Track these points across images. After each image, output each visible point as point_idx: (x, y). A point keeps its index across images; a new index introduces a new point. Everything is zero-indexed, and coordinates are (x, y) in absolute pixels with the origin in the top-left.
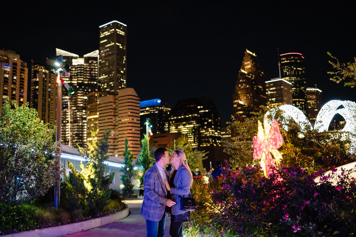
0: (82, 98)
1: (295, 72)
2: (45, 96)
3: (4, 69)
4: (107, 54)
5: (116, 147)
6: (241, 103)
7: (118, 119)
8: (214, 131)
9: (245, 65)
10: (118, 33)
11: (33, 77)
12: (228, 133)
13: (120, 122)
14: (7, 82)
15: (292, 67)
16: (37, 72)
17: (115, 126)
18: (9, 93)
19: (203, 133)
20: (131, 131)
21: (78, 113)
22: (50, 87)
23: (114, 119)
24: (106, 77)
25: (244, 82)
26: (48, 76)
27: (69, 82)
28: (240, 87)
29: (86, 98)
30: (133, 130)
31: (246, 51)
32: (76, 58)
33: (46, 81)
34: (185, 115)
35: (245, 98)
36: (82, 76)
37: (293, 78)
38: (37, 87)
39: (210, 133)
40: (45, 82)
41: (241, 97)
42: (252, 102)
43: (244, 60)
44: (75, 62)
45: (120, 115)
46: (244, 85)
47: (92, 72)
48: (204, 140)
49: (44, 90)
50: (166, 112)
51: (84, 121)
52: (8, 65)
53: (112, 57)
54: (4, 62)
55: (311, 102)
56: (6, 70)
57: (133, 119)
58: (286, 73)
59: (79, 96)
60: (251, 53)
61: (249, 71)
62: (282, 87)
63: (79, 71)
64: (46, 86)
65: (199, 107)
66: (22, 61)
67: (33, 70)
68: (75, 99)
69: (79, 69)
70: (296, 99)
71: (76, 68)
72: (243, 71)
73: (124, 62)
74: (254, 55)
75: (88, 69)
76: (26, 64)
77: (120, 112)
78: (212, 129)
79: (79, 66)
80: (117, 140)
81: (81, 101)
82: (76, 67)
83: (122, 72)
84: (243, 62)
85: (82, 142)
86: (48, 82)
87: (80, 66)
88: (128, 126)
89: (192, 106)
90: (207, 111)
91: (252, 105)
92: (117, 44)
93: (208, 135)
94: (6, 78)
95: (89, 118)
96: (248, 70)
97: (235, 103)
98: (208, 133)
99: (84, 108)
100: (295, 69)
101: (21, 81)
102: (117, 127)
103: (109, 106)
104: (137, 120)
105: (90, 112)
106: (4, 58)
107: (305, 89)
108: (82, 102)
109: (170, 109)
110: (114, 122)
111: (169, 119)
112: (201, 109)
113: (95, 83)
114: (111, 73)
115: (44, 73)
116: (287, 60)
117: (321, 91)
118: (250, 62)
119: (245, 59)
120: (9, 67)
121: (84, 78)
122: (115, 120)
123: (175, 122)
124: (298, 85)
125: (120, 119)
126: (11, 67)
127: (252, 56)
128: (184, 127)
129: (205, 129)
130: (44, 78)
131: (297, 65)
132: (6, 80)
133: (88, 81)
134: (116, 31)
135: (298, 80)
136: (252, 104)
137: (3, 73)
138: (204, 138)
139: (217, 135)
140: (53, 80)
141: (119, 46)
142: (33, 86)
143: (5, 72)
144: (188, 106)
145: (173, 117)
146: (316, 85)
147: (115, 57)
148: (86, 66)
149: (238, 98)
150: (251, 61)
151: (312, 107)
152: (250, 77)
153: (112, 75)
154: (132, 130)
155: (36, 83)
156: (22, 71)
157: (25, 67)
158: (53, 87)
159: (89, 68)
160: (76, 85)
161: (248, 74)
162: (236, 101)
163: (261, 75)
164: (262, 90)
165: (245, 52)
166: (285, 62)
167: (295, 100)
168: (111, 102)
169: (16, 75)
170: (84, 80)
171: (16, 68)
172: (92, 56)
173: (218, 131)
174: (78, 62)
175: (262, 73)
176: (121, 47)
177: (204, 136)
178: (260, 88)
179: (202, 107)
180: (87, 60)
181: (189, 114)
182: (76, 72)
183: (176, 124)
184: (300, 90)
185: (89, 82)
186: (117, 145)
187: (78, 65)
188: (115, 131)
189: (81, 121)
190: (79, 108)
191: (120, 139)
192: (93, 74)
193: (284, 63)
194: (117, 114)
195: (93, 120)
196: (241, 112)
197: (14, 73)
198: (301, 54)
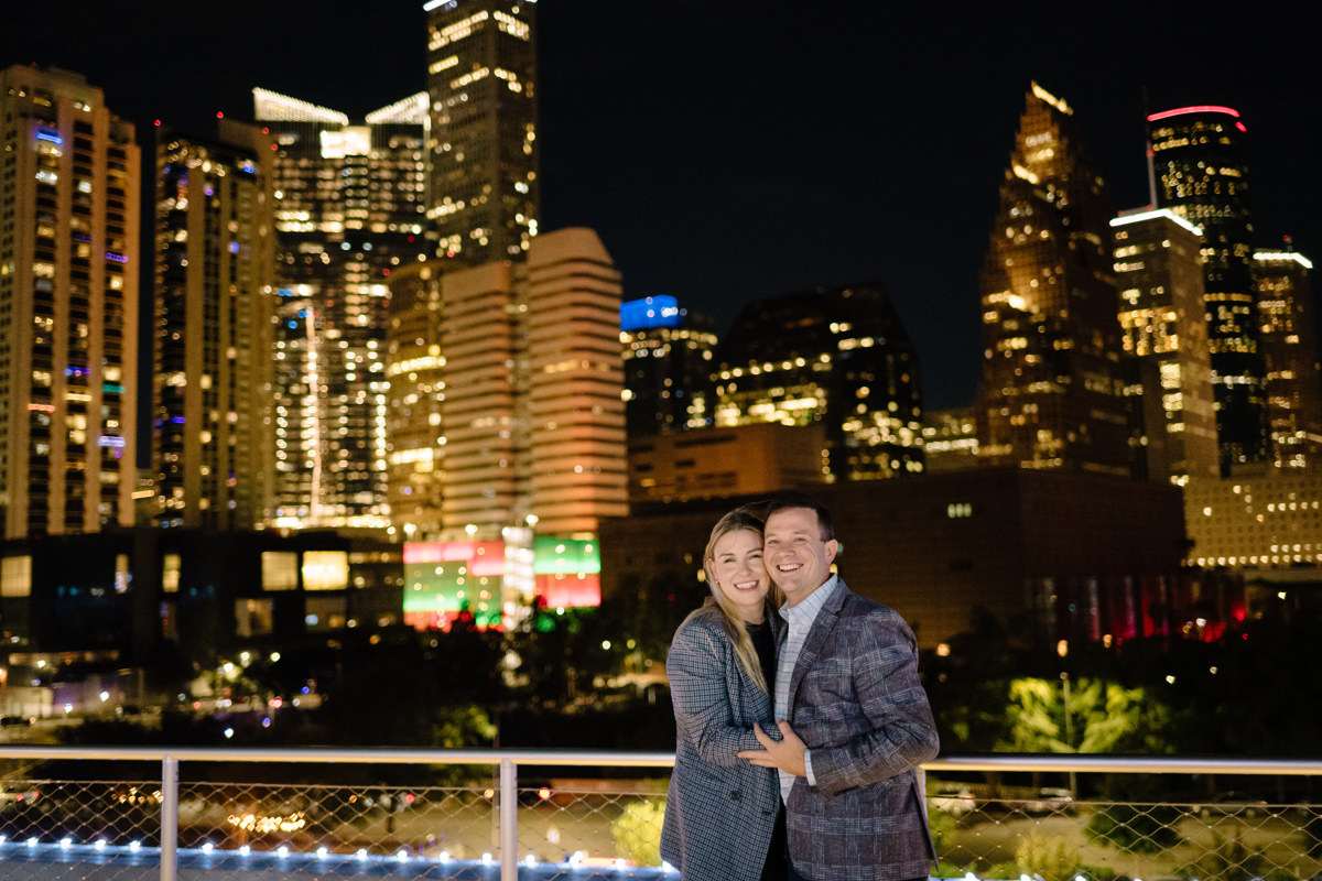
0: (364, 290)
1: (1210, 185)
2: (217, 275)
3: (36, 148)
4: (461, 114)
5: (522, 486)
6: (1017, 302)
7: (525, 364)
8: (896, 423)
9: (1030, 150)
10: (501, 27)
11: (162, 195)
12: (945, 432)
13: (536, 378)
14: (52, 204)
15: (1201, 165)
16: (179, 170)
17: (515, 393)
18: (62, 253)
19: (852, 432)
20: (585, 417)
21: (350, 355)
22: (233, 237)
23: (509, 364)
24: (458, 212)
25: (1027, 217)
26: (225, 189)
27: (310, 227)
28: (1010, 241)
29: (380, 290)
30: (597, 410)
31: (1031, 91)
32: (337, 128)
33: (218, 211)
34: (776, 360)
35: (1034, 283)
36: (364, 203)
37: (1204, 211)
38: (182, 236)
39: (880, 435)
40: (212, 216)
41: (1016, 280)
42: (1065, 301)
43: (1024, 129)
44: (333, 146)
45: (535, 349)
46: (1028, 230)
47: (402, 186)
48: (853, 461)
49: (212, 252)
50: (699, 352)
51: (374, 386)
52: (54, 132)
53: (480, 126)
54: (37, 116)
55: (1274, 307)
56: (45, 151)
57: (593, 365)
58: (1174, 189)
59: (352, 283)
60: (1051, 100)
61: (1044, 174)
62: (1166, 244)
63: (350, 182)
64: (217, 232)
65: (834, 327)
66: (116, 118)
67: (161, 162)
68: (336, 296)
69: (349, 172)
70: (1217, 292)
71: (337, 170)
72: (1020, 172)
73: (527, 149)
74: (1062, 107)
75: (385, 174)
76: (130, 130)
77: (536, 334)
78: (891, 415)
79: (350, 162)
80: (524, 457)
81: (361, 305)
82: (337, 166)
83: (521, 187)
84: (1019, 138)
85: (367, 470)
86: (226, 213)
87: (356, 161)
88: (575, 394)
89: (807, 322)
90: (867, 342)
91: (1064, 314)
92: (501, 73)
93: (874, 441)
94: (44, 187)
95: (396, 369)
96: (1040, 170)
97: (991, 308)
98: (873, 431)
99: (376, 332)
100: (1210, 171)
101: (110, 204)
102: (521, 400)
103: (484, 310)
104: (613, 368)
105: (402, 345)
106: (37, 100)
107: (1250, 255)
108: (365, 309)
109: (712, 339)
110: (511, 379)
111: (713, 378)
112: (842, 336)
113: (416, 229)
114: (477, 194)
115: (210, 177)
116: (1177, 137)
117: (1307, 264)
118: (1047, 137)
119: (1027, 125)
120: (58, 140)
121: (371, 211)
122: (514, 371)
123: (739, 390)
124: (1223, 239)
125: (536, 363)
126: (65, 139)
127: (1054, 110)
128: (776, 409)
129: (859, 417)
130: (208, 199)
131: (1217, 156)
132: (46, 195)
133: (388, 223)
134: (492, 22)
135: (1224, 218)
136: (1062, 307)
137: (31, 162)
138: (855, 452)
139: (906, 443)
140: (246, 206)
141: (506, 82)
142: (165, 230)
143: (42, 162)
144: (790, 325)
145: (730, 369)
146: (1288, 240)
147: (490, 127)
148: (379, 160)
149: (1004, 284)
150: (1056, 130)
151: (1276, 327)
152: (1050, 197)
153: (483, 200)
154: (588, 409)
155: (177, 220)
156: (116, 157)
157: (125, 141)
158: (246, 237)
159: (392, 170)
160: (339, 238)
161: (1043, 186)
162: (994, 298)
163: (1095, 190)
164: (1100, 251)
165: (1028, 97)
166: (1172, 144)
167: (1213, 297)
168: (497, 293)
169: (88, 174)
170: (374, 217)
171: (88, 146)
172: (401, 119)
173: (914, 425)
174: (345, 142)
175: (1099, 181)
176: (515, 87)
177: (853, 443)
178: (1091, 243)
179: (844, 327)
180: (382, 135)
181: (793, 354)
182: (339, 185)
183: (741, 396)
184: (1231, 258)
185: (393, 228)
186: (527, 478)
187: (347, 156)
188: (514, 416)
189: (362, 386)
190: (351, 332)
191: (537, 452)
192: (406, 192)
193: (1169, 150)
194: (520, 344)
195: (413, 377)
196: (1018, 343)
197: (80, 165)
198: (1234, 113)
